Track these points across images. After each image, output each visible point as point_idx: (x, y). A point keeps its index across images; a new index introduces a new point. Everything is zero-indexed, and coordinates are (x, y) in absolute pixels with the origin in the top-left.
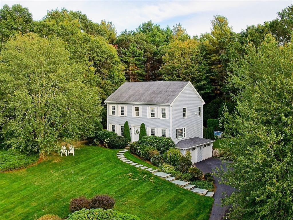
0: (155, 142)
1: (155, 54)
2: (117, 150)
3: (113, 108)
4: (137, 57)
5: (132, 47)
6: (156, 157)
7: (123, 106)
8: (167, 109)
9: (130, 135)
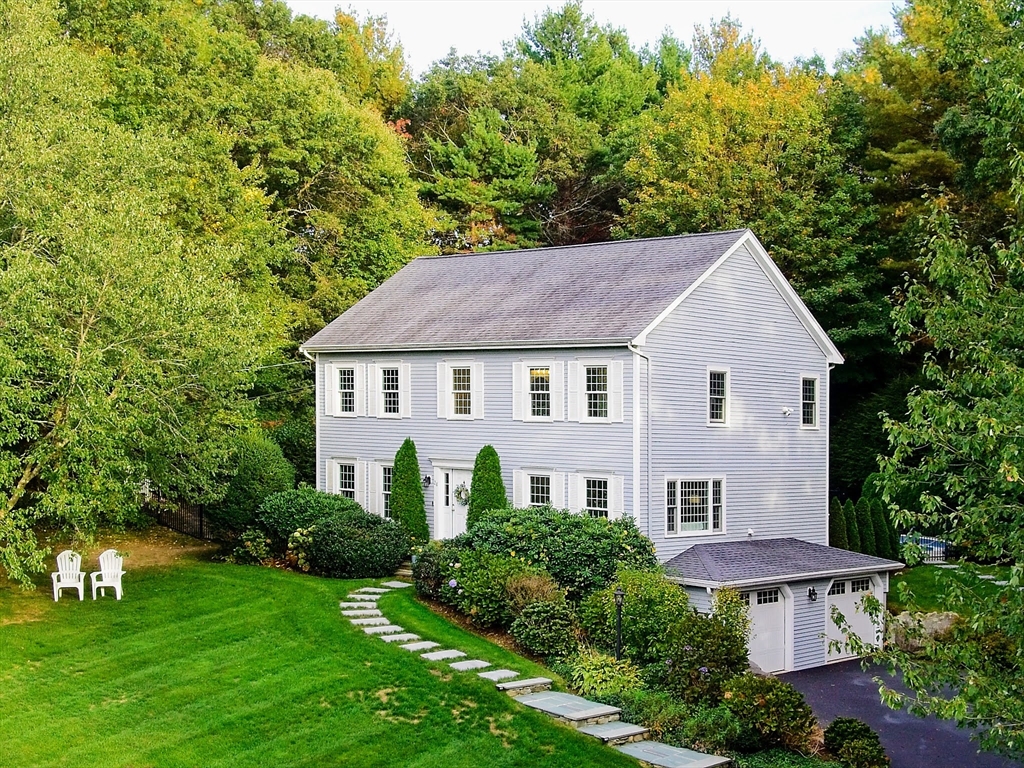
0: (543, 537)
1: (596, 162)
2: (351, 583)
3: (347, 378)
4: (506, 177)
5: (479, 129)
6: (539, 613)
7: (390, 364)
8: (614, 366)
9: (422, 511)
